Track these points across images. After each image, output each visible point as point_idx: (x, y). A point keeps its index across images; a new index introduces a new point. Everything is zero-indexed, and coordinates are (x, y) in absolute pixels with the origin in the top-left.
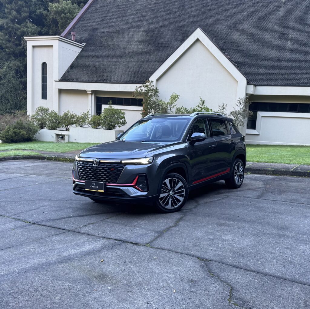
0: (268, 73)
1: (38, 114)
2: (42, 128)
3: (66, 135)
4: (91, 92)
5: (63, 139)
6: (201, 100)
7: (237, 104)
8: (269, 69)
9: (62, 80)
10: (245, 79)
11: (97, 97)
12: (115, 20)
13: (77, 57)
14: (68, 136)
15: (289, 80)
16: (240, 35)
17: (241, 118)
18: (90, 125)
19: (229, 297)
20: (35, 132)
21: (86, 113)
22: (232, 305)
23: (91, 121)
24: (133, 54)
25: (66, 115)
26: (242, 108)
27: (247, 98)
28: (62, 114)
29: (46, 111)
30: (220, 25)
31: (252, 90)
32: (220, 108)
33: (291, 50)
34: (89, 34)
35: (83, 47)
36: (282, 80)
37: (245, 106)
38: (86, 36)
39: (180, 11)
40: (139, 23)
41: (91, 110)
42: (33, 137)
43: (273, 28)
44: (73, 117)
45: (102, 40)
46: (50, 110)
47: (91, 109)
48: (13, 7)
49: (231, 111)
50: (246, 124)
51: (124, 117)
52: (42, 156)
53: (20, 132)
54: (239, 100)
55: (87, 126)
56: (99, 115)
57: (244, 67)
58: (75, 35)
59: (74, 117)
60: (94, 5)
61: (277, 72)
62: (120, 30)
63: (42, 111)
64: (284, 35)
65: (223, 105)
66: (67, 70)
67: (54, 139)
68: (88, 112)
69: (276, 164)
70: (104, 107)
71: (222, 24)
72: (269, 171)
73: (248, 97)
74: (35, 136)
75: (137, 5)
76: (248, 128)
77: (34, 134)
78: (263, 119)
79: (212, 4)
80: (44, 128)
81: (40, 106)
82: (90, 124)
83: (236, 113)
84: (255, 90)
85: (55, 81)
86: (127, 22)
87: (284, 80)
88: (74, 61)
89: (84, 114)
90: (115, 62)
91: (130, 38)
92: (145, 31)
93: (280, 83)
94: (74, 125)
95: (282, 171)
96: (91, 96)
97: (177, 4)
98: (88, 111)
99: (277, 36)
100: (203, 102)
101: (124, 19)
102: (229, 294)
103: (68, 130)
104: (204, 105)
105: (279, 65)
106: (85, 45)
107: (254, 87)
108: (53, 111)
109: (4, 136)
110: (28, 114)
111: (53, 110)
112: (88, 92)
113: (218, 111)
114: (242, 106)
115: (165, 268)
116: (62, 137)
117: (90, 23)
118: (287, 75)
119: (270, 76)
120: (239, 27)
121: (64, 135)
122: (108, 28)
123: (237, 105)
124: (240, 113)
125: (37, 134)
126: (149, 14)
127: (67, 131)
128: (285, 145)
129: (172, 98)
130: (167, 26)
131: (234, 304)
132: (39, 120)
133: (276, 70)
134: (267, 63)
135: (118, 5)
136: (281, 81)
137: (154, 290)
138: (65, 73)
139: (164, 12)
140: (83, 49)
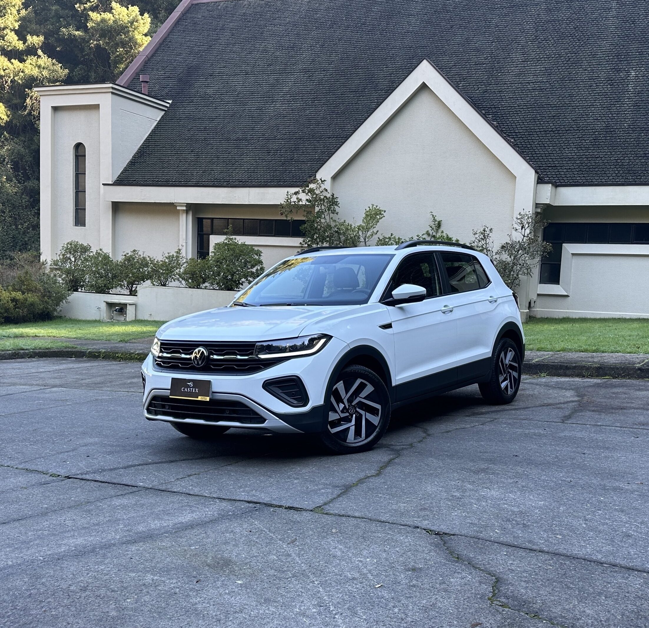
0: (584, 157)
1: (65, 259)
2: (76, 290)
3: (130, 305)
4: (185, 208)
5: (122, 315)
6: (435, 220)
7: (516, 226)
8: (588, 149)
9: (121, 181)
10: (533, 172)
11: (198, 218)
12: (237, 48)
13: (152, 131)
14: (134, 306)
15: (631, 172)
16: (519, 75)
17: (525, 258)
18: (183, 282)
19: (491, 595)
20: (60, 298)
21: (175, 254)
22: (497, 606)
23: (185, 273)
24: (278, 121)
25: (129, 259)
26: (526, 235)
27: (537, 214)
28: (120, 258)
29: (85, 252)
30: (474, 53)
31: (549, 194)
32: (477, 236)
33: (635, 105)
34: (180, 80)
35: (166, 109)
36: (617, 172)
37: (535, 231)
38: (172, 83)
39: (384, 24)
40: (292, 53)
41: (185, 247)
42: (55, 310)
43: (594, 56)
44: (144, 263)
45: (210, 91)
46: (94, 250)
47: (184, 244)
49: (504, 242)
50: (536, 272)
51: (261, 262)
52: (76, 350)
54: (519, 217)
55: (177, 283)
56: (204, 258)
57: (529, 146)
58: (147, 82)
59: (147, 265)
60: (189, 15)
61: (604, 153)
62: (249, 69)
63: (75, 251)
64: (619, 71)
65: (484, 230)
66: (132, 159)
67: (104, 313)
68: (179, 252)
69: (606, 354)
70: (215, 240)
71: (478, 50)
72: (588, 368)
73: (539, 210)
74: (59, 309)
76: (543, 280)
77: (58, 304)
78: (575, 260)
79: (455, 8)
80: (80, 290)
81: (69, 241)
82: (183, 279)
83: (512, 246)
84: (554, 196)
85: (104, 184)
86: (265, 51)
87: (621, 172)
88: (147, 140)
89: (169, 256)
90: (238, 139)
91: (273, 86)
92: (306, 71)
93: (611, 177)
94: (148, 282)
95: (618, 369)
96: (185, 215)
97: (375, 9)
98: (180, 250)
99: (603, 75)
100: (439, 225)
101: (257, 46)
102: (491, 589)
103: (133, 293)
104: (440, 231)
105: (609, 138)
106: (171, 105)
107: (554, 188)
108: (99, 251)
110: (42, 258)
111: (101, 250)
112: (178, 208)
113: (473, 244)
114: (528, 231)
115: (356, 548)
116: (121, 309)
117: (181, 54)
118: (627, 161)
119: (589, 164)
120: (517, 56)
121: (125, 305)
122: (223, 65)
123: (516, 230)
124: (521, 247)
125: (63, 304)
127: (131, 295)
128: (628, 317)
129: (367, 215)
130: (355, 59)
131: (500, 605)
132: (68, 272)
133: (602, 151)
134: (580, 136)
135: (244, 14)
136: (614, 175)
137: (334, 584)
138: (127, 166)
139: (348, 27)
140: (167, 112)
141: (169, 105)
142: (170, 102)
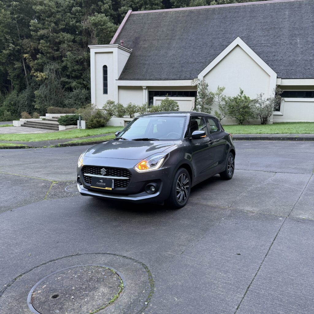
0: (287, 69)
2: (112, 117)
6: (241, 90)
8: (288, 66)
9: (121, 78)
10: (276, 74)
11: (150, 91)
12: (152, 30)
13: (128, 61)
20: (108, 120)
21: (145, 104)
24: (174, 57)
25: (130, 107)
28: (126, 105)
29: (113, 103)
32: (258, 96)
34: (133, 42)
38: (131, 43)
42: (107, 124)
43: (284, 34)
44: (135, 107)
45: (146, 46)
46: (116, 103)
47: (145, 100)
48: (52, 20)
49: (268, 98)
51: (178, 106)
53: (100, 121)
58: (123, 43)
60: (131, 18)
62: (159, 38)
65: (261, 94)
66: (123, 71)
67: (123, 124)
73: (277, 87)
75: (168, 18)
76: (275, 110)
78: (286, 103)
84: (281, 82)
85: (116, 80)
91: (169, 44)
96: (145, 90)
99: (288, 41)
100: (242, 92)
101: (160, 29)
103: (132, 117)
104: (243, 94)
105: (295, 63)
107: (281, 80)
108: (118, 103)
109: (90, 124)
112: (143, 88)
117: (131, 33)
122: (148, 36)
133: (293, 67)
136: (299, 75)
138: (121, 73)
140: (131, 53)
141: (132, 51)
142: (132, 50)
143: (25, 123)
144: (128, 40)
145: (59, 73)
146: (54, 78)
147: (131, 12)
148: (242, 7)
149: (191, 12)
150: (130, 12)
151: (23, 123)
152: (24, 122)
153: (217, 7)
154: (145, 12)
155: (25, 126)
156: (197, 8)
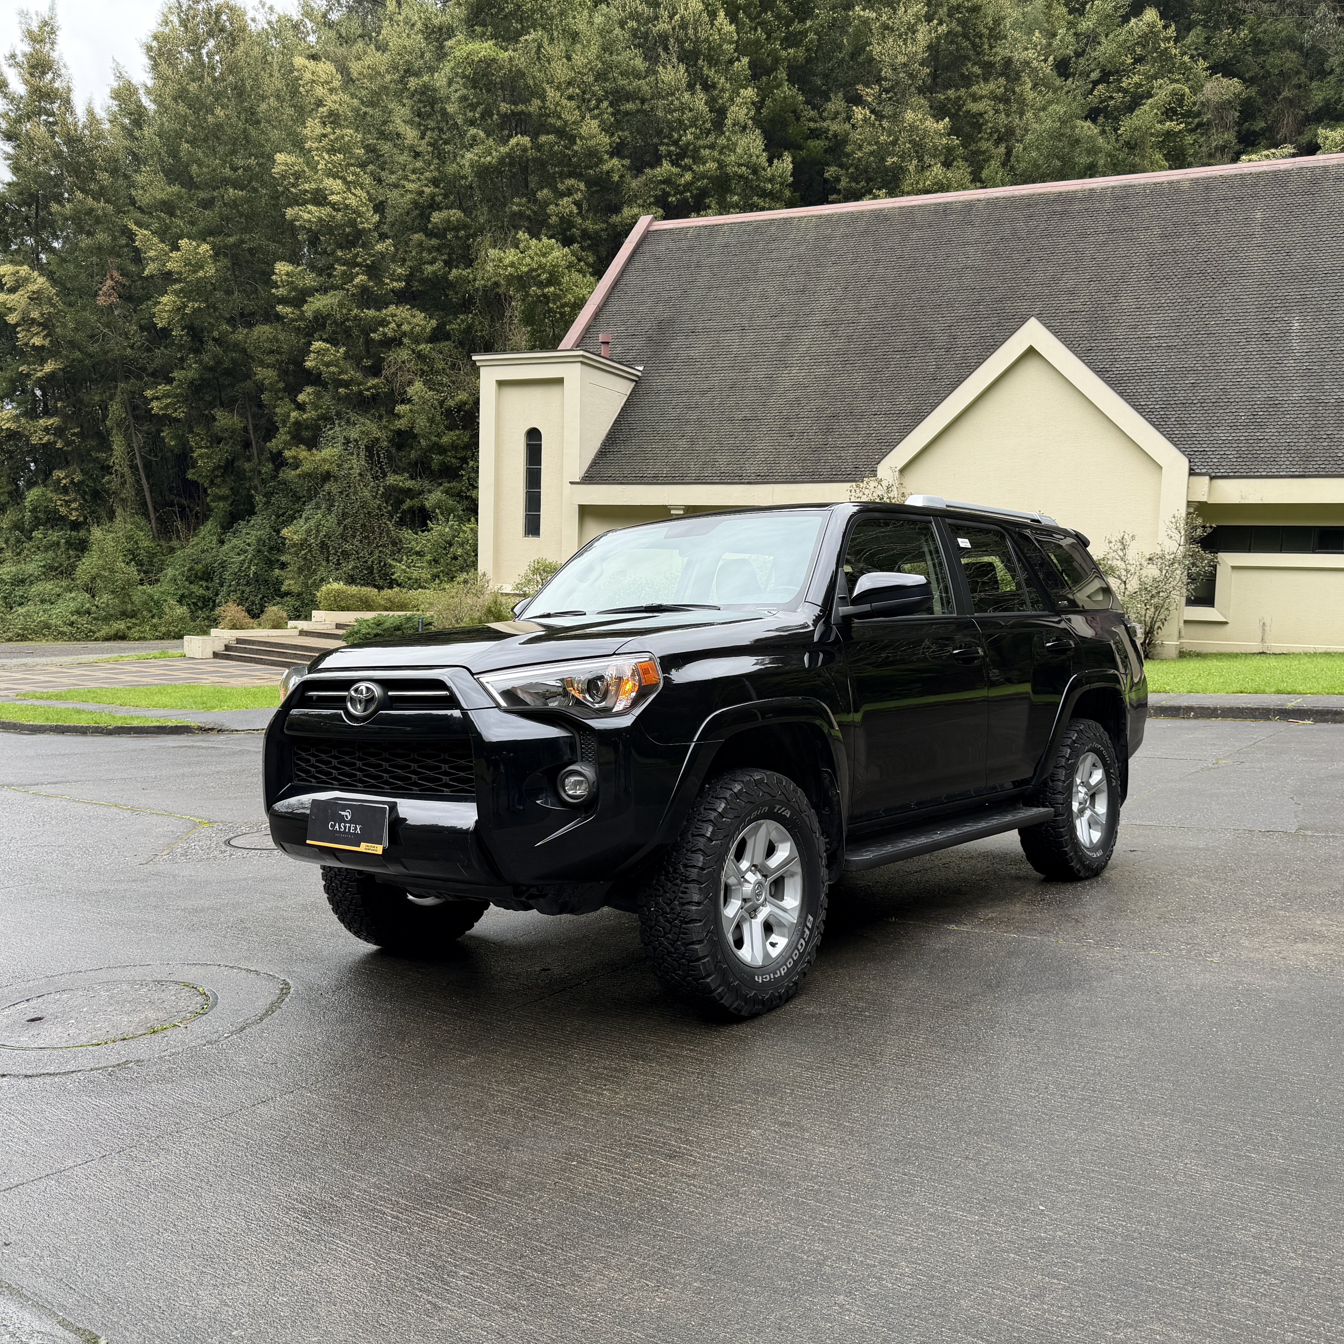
0: (1242, 438)
4: (683, 512)
7: (1169, 532)
8: (1246, 428)
9: (590, 478)
10: (1186, 461)
12: (722, 293)
13: (622, 409)
15: (1311, 459)
24: (798, 393)
26: (1181, 543)
27: (1191, 514)
31: (1205, 489)
32: (1112, 544)
33: (1305, 368)
34: (650, 339)
35: (637, 379)
36: (1291, 459)
38: (638, 343)
40: (804, 299)
45: (694, 354)
49: (1150, 552)
58: (608, 343)
60: (647, 248)
61: (1271, 434)
62: (746, 322)
64: (1275, 321)
65: (1123, 538)
66: (601, 448)
73: (1192, 510)
76: (1191, 602)
78: (1236, 574)
81: (536, 558)
83: (1162, 557)
84: (1211, 491)
85: (571, 483)
87: (1297, 459)
90: (745, 419)
91: (783, 345)
92: (825, 323)
93: (1284, 466)
99: (1253, 327)
101: (752, 289)
105: (1273, 413)
106: (643, 373)
107: (1210, 482)
112: (672, 512)
114: (1183, 539)
117: (643, 303)
118: (1304, 444)
119: (1251, 449)
120: (1127, 301)
122: (707, 317)
123: (1171, 537)
126: (831, 271)
130: (895, 306)
133: (1268, 430)
134: (1234, 410)
135: (726, 246)
136: (1288, 463)
138: (596, 457)
139: (878, 261)
140: (638, 382)
141: (639, 374)
142: (641, 368)
143: (227, 648)
144: (631, 331)
145: (379, 457)
146: (360, 474)
147: (650, 224)
148: (1080, 195)
149: (879, 216)
150: (644, 222)
151: (220, 648)
152: (227, 643)
153: (982, 196)
154: (701, 224)
155: (228, 657)
156: (903, 204)
